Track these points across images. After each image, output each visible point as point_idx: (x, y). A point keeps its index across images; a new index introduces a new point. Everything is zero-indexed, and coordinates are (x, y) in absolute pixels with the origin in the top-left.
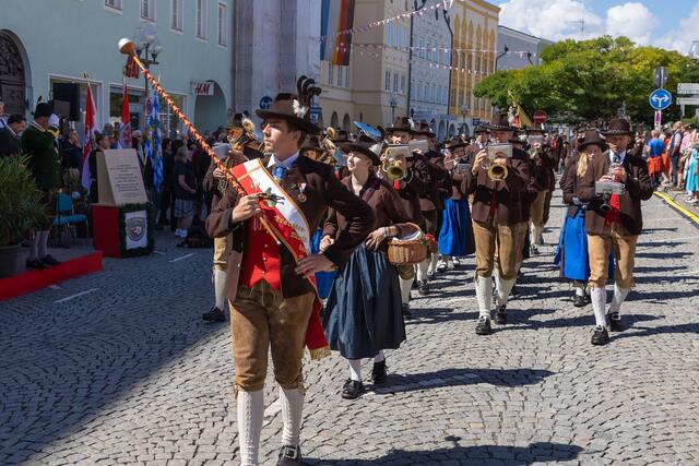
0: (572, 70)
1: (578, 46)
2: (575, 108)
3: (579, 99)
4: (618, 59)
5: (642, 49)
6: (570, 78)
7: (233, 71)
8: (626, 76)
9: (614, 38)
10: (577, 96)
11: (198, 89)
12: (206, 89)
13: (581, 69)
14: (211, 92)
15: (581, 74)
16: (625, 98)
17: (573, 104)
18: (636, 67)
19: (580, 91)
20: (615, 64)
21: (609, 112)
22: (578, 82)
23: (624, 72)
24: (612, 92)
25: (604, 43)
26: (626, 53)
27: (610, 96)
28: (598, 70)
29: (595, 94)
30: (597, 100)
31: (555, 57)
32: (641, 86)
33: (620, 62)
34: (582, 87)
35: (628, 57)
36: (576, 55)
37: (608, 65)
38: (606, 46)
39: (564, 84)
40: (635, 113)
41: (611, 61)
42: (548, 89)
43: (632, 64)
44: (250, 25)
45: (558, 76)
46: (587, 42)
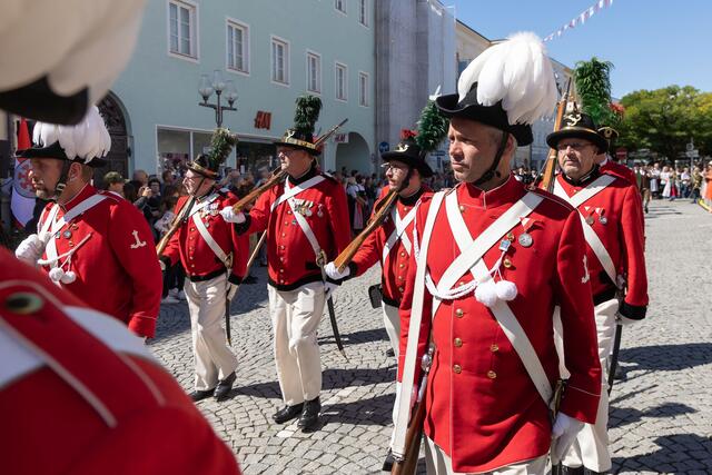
0: (646, 114)
1: (651, 94)
2: (649, 144)
3: (652, 137)
4: (685, 102)
5: (706, 95)
6: (645, 119)
7: (376, 125)
8: (693, 116)
9: (681, 87)
10: (651, 134)
11: (337, 139)
12: (343, 138)
13: (654, 112)
14: (346, 140)
15: (653, 116)
16: (692, 135)
17: (648, 141)
18: (701, 109)
19: (653, 131)
20: (683, 107)
21: (679, 147)
22: (652, 123)
23: (691, 113)
24: (681, 130)
25: (673, 91)
26: (692, 98)
27: (678, 133)
28: (668, 113)
29: (666, 133)
30: (669, 137)
31: (631, 104)
32: (705, 125)
33: (687, 105)
34: (655, 127)
35: (694, 100)
36: (649, 101)
37: (676, 108)
38: (674, 93)
39: (640, 126)
40: (701, 147)
41: (679, 105)
42: (627, 129)
43: (697, 106)
44: (387, 90)
45: (635, 119)
46: (658, 91)
